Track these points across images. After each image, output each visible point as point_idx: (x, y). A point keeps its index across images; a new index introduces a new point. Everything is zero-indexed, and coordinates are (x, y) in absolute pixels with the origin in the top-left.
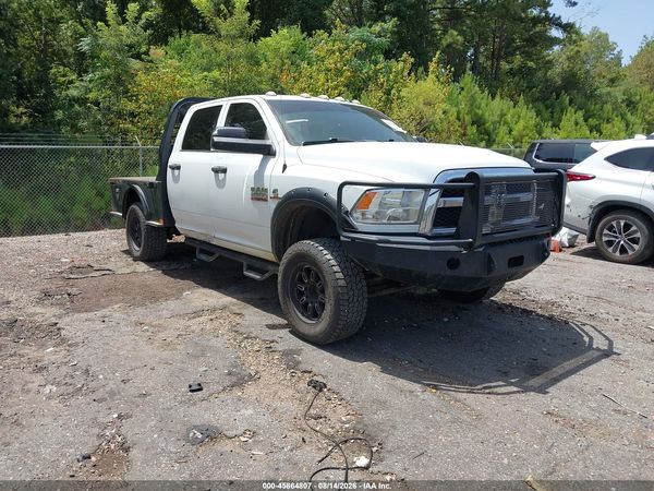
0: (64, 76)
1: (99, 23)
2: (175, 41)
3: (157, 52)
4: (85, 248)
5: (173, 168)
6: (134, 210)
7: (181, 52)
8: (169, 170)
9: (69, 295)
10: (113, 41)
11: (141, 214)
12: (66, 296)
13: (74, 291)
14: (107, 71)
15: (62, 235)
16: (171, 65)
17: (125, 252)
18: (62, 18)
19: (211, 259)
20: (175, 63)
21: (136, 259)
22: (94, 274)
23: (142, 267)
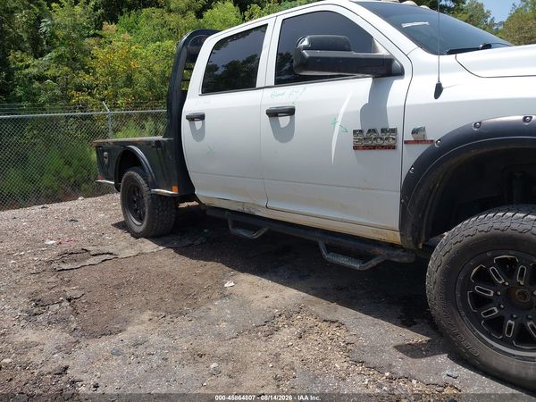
0: (22, 61)
1: (54, 5)
2: (124, 19)
3: (109, 28)
4: (70, 224)
5: (191, 118)
6: (131, 178)
7: (130, 29)
8: (185, 123)
9: (69, 300)
10: (68, 21)
11: (142, 181)
12: (66, 304)
13: (72, 291)
14: (63, 49)
15: (37, 209)
16: (124, 39)
17: (118, 225)
18: (16, 8)
19: (255, 236)
20: (127, 36)
21: (136, 236)
22: (92, 261)
23: (149, 246)
